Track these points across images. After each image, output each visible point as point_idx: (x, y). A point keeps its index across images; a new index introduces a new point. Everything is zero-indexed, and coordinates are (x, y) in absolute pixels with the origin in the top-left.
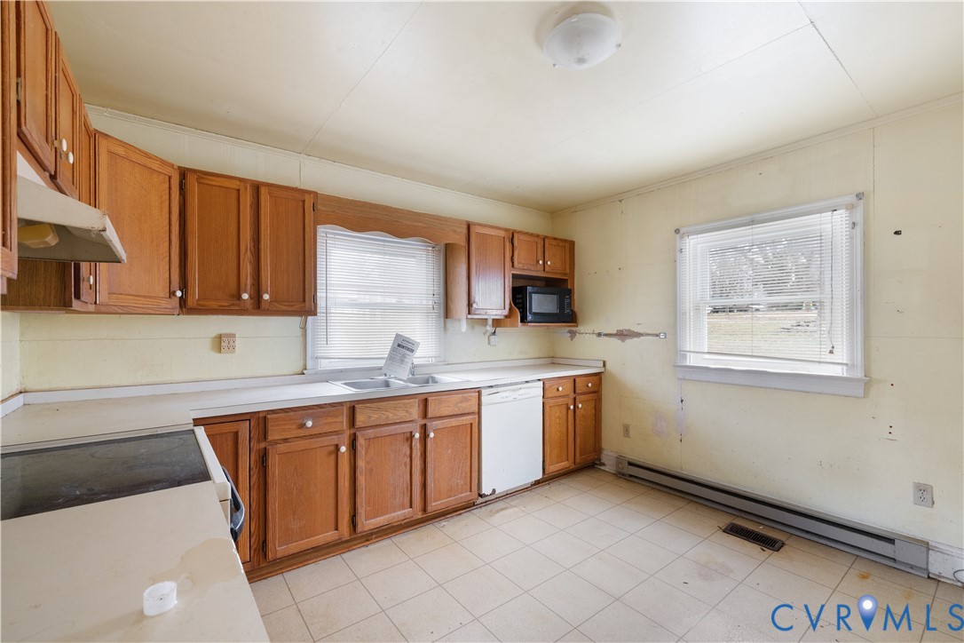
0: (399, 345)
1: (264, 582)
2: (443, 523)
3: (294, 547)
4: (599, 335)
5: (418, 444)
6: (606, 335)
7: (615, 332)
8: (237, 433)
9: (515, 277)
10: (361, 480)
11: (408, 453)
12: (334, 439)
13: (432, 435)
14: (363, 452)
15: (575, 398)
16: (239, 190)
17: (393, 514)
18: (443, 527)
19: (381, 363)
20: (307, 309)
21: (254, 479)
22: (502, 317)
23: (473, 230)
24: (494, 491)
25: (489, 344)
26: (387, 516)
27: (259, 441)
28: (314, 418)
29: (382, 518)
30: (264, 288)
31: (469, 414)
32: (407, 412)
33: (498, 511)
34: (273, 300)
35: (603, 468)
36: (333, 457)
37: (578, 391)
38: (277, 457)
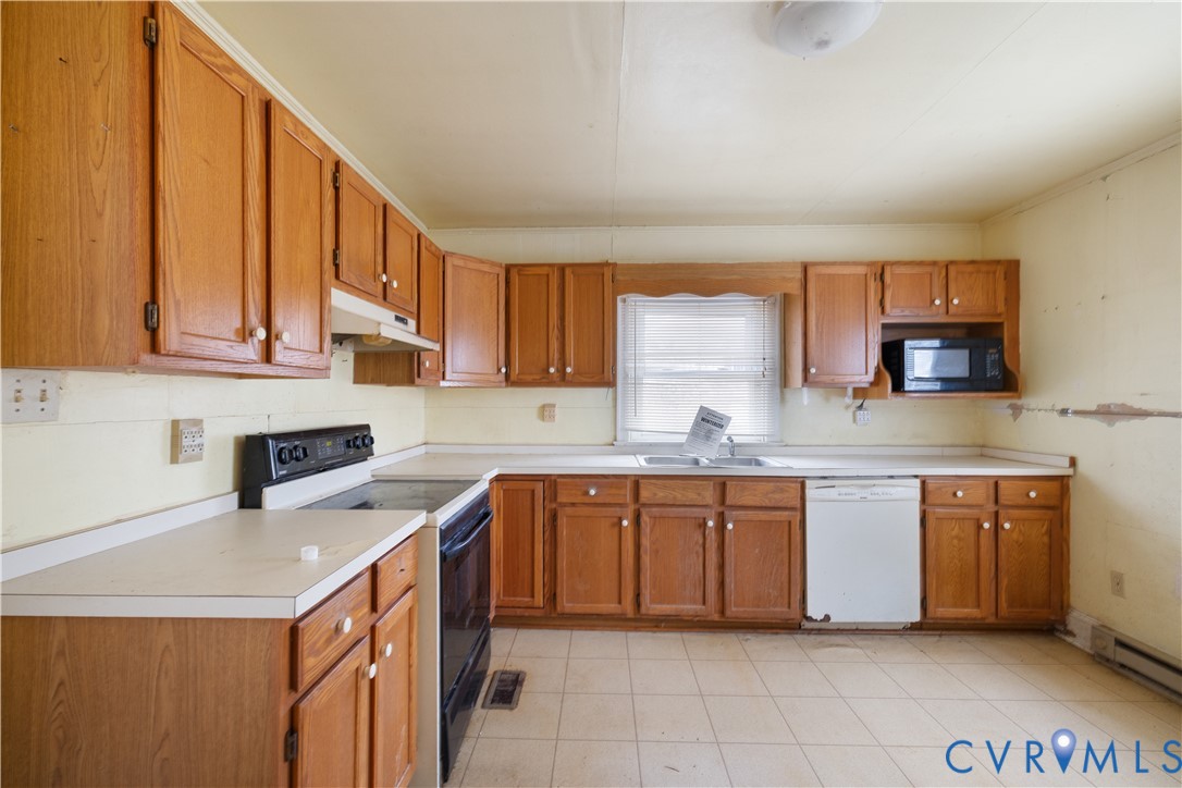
0: (703, 419)
1: (556, 632)
2: (749, 636)
3: (580, 608)
4: (1064, 412)
5: (713, 534)
6: (1076, 413)
7: (1094, 408)
8: (533, 491)
9: (885, 326)
10: (646, 559)
11: (701, 541)
12: (618, 511)
13: (730, 526)
14: (648, 531)
15: (997, 513)
16: (548, 275)
17: (682, 606)
18: (747, 640)
19: (683, 439)
20: (606, 380)
21: (547, 534)
22: (867, 385)
23: (811, 272)
24: (827, 618)
25: (855, 421)
26: (674, 606)
27: (551, 501)
28: (599, 487)
29: (668, 606)
30: (568, 362)
31: (785, 509)
32: (699, 494)
33: (831, 646)
34: (577, 372)
35: (1069, 639)
36: (616, 529)
37: (1002, 500)
38: (565, 520)
